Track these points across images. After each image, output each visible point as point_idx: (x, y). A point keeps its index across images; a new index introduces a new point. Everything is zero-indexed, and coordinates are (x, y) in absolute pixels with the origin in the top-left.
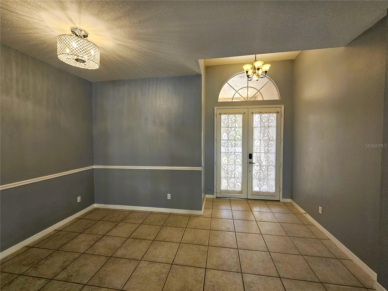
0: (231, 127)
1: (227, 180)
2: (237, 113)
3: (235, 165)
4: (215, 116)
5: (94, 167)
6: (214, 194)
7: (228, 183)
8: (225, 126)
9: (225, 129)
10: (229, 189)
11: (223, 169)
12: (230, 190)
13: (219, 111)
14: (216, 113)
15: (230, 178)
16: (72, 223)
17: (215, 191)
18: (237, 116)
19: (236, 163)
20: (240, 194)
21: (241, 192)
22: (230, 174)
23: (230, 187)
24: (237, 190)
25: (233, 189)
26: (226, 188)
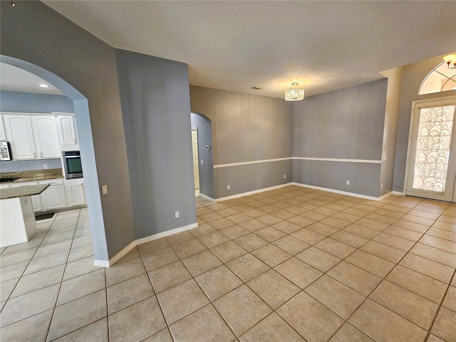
0: (434, 122)
1: (422, 179)
2: (446, 105)
3: (437, 163)
4: (412, 111)
5: (293, 158)
6: (403, 192)
7: (423, 182)
8: (425, 121)
9: (426, 124)
10: (424, 188)
11: (417, 166)
12: (426, 189)
13: (418, 106)
14: (413, 107)
15: (427, 177)
16: (282, 188)
17: (404, 188)
18: (445, 107)
19: (439, 162)
20: (440, 195)
21: (442, 194)
22: (427, 173)
23: (425, 187)
24: (435, 191)
25: (431, 189)
26: (420, 187)
